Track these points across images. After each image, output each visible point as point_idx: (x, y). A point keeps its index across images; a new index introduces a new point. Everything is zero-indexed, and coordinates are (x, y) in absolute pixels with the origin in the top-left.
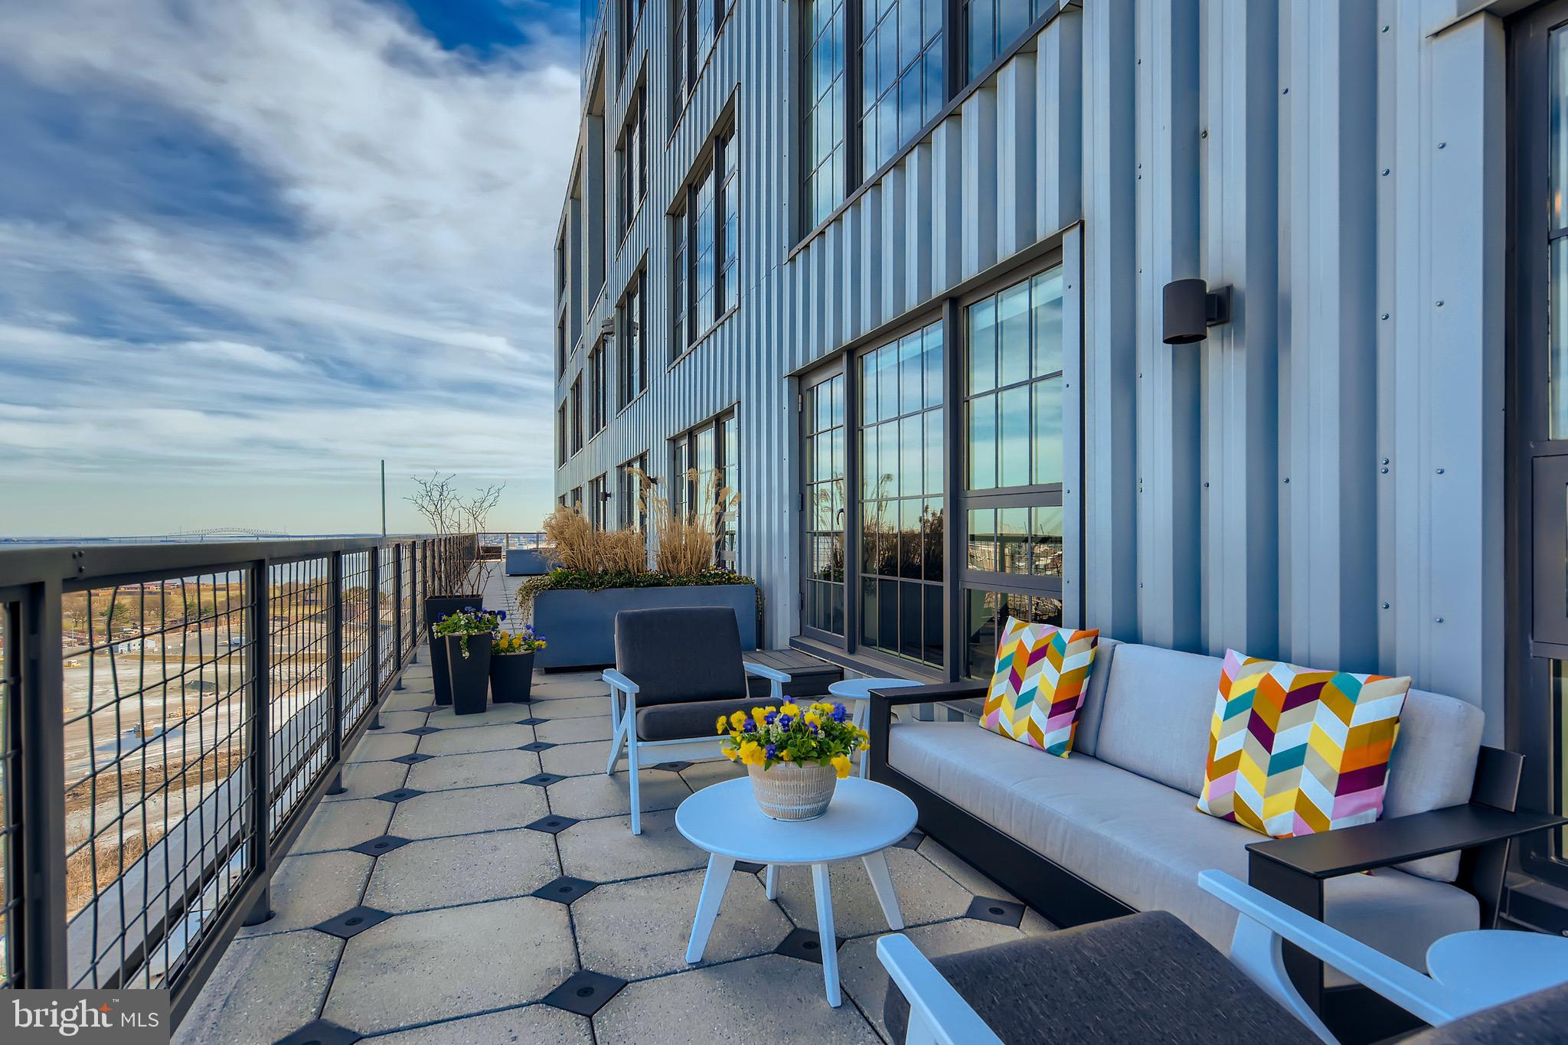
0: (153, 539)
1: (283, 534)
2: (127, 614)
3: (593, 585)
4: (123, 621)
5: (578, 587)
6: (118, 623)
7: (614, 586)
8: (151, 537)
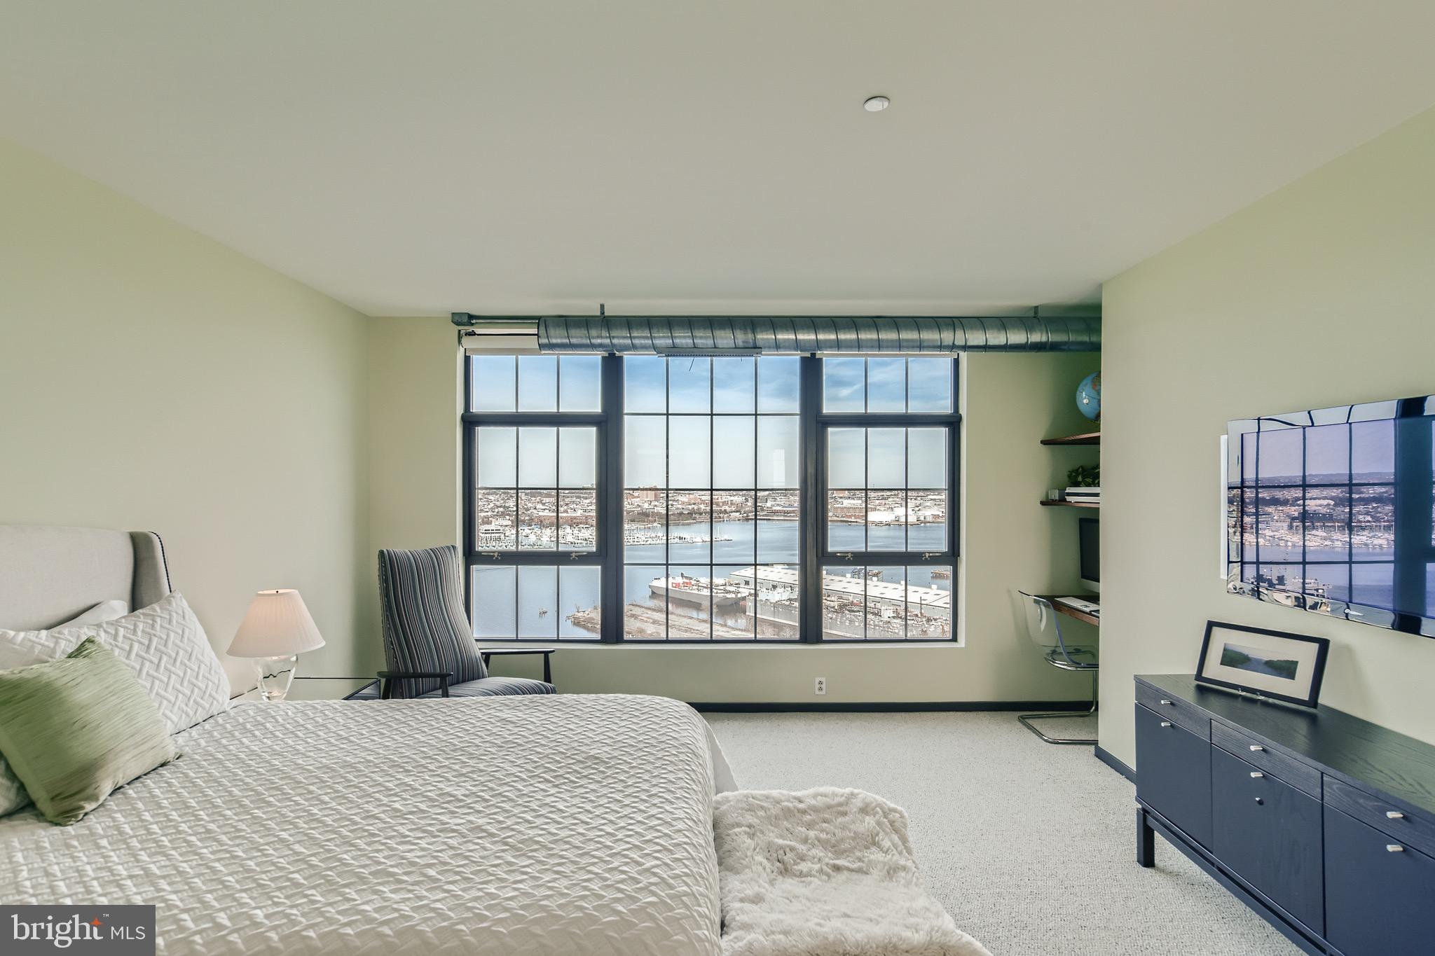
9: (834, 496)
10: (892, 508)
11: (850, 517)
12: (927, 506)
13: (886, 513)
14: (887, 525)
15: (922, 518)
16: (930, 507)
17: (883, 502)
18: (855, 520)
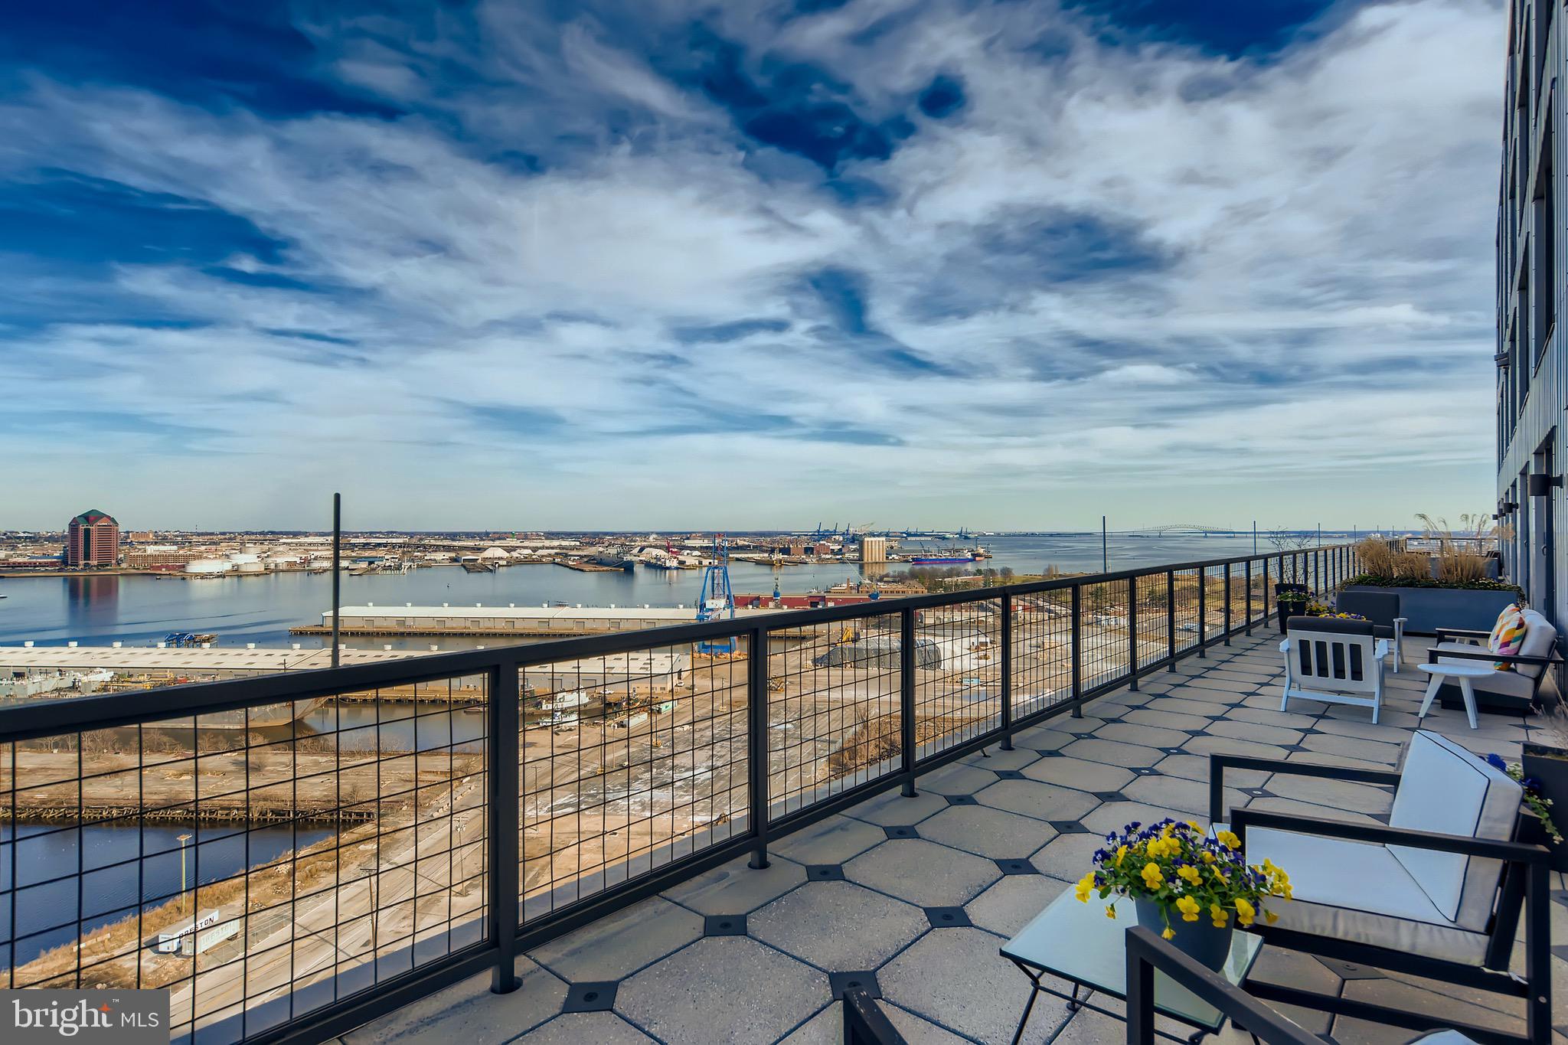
3: (1384, 584)
5: (1373, 585)
7: (1399, 586)
9: (129, 541)
10: (226, 555)
11: (159, 568)
12: (279, 551)
13: (218, 562)
14: (218, 577)
15: (272, 566)
16: (282, 553)
17: (213, 547)
18: (168, 573)
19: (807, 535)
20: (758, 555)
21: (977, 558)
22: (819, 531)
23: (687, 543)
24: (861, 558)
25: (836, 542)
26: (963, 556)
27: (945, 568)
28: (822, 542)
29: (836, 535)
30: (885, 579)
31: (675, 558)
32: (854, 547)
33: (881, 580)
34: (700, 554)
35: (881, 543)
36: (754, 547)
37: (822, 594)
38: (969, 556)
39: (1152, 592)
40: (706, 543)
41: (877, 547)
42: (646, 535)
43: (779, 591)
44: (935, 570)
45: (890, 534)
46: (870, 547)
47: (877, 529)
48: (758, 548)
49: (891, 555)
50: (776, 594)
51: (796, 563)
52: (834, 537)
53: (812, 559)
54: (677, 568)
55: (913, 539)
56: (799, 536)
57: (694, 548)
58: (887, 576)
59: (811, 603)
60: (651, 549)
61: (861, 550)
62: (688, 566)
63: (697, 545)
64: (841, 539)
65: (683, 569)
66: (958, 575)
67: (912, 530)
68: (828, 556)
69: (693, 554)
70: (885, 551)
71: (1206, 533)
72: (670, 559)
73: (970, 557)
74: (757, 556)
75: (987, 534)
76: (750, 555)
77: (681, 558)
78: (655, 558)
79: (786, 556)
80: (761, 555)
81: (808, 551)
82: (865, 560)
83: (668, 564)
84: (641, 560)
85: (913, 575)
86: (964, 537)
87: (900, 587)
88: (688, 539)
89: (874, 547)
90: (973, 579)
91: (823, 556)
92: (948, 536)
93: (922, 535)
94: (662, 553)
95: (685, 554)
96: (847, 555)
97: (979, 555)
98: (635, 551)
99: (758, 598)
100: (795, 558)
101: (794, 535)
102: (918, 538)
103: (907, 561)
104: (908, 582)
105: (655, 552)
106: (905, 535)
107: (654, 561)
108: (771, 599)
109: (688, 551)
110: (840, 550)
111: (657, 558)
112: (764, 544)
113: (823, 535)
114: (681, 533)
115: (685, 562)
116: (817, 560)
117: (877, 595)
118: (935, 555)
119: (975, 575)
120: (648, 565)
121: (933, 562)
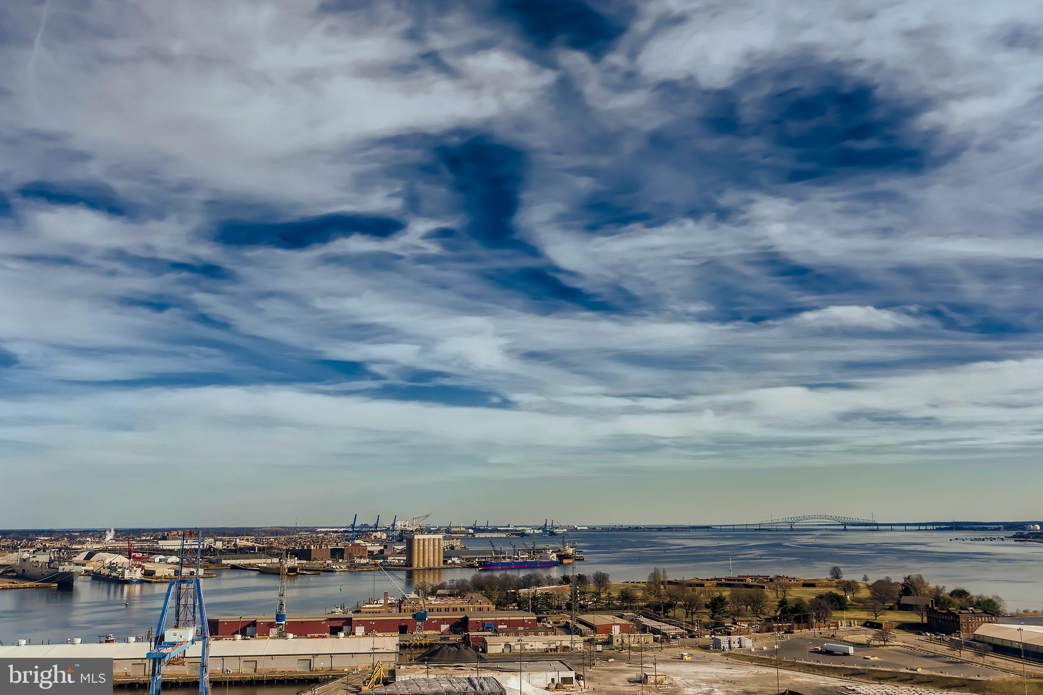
0: (735, 527)
1: (871, 522)
2: (727, 608)
4: (726, 615)
6: (720, 616)
8: (734, 525)
19: (336, 532)
20: (264, 560)
21: (565, 561)
22: (353, 526)
23: (163, 544)
24: (409, 563)
25: (377, 540)
26: (547, 558)
27: (522, 574)
28: (357, 542)
29: (377, 531)
30: (439, 592)
31: (139, 566)
32: (400, 547)
33: (433, 593)
34: (178, 560)
35: (437, 542)
36: (260, 549)
37: (350, 614)
38: (554, 557)
39: (783, 603)
40: (191, 544)
41: (432, 548)
42: (99, 534)
43: (285, 612)
44: (507, 578)
45: (453, 529)
46: (421, 548)
47: (434, 523)
48: (267, 551)
49: (450, 558)
50: (280, 617)
51: (317, 572)
52: (374, 534)
53: (341, 565)
54: (141, 582)
55: (482, 535)
56: (326, 533)
57: (171, 552)
58: (442, 587)
59: (331, 628)
60: (106, 554)
61: (409, 552)
62: (158, 578)
63: (176, 548)
64: (384, 536)
65: (150, 582)
66: (538, 584)
67: (481, 524)
68: (363, 561)
69: (169, 560)
70: (442, 551)
71: (845, 525)
72: (130, 568)
73: (555, 559)
74: (262, 562)
75: (579, 528)
76: (252, 561)
77: (148, 566)
78: (108, 568)
79: (305, 562)
80: (269, 561)
81: (337, 554)
82: (415, 565)
83: (127, 576)
84: (86, 571)
85: (478, 586)
86: (549, 533)
87: (457, 602)
88: (164, 538)
89: (427, 548)
90: (557, 590)
91: (357, 561)
92: (529, 531)
93: (495, 530)
94: (120, 559)
95: (157, 560)
96: (390, 559)
97: (567, 557)
98: (81, 557)
99: (254, 624)
100: (317, 564)
101: (321, 532)
102: (489, 535)
103: (472, 567)
104: (469, 595)
105: (110, 558)
106: (471, 531)
107: (106, 572)
108: (271, 625)
109: (162, 557)
110: (381, 552)
111: (112, 567)
112: (275, 544)
113: (359, 531)
114: (155, 531)
115: (154, 572)
116: (348, 567)
117: (425, 615)
118: (510, 558)
119: (561, 583)
120: (97, 577)
121: (508, 566)
